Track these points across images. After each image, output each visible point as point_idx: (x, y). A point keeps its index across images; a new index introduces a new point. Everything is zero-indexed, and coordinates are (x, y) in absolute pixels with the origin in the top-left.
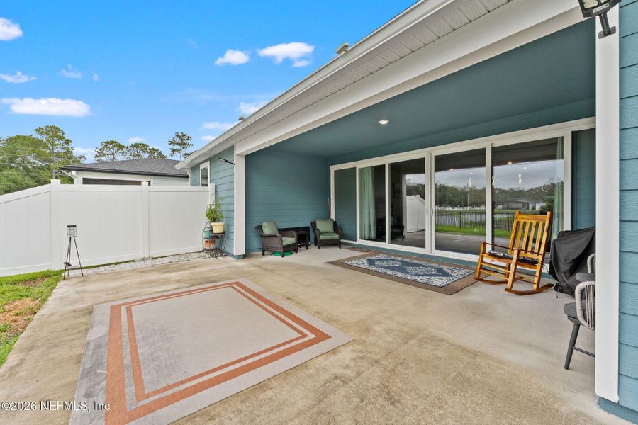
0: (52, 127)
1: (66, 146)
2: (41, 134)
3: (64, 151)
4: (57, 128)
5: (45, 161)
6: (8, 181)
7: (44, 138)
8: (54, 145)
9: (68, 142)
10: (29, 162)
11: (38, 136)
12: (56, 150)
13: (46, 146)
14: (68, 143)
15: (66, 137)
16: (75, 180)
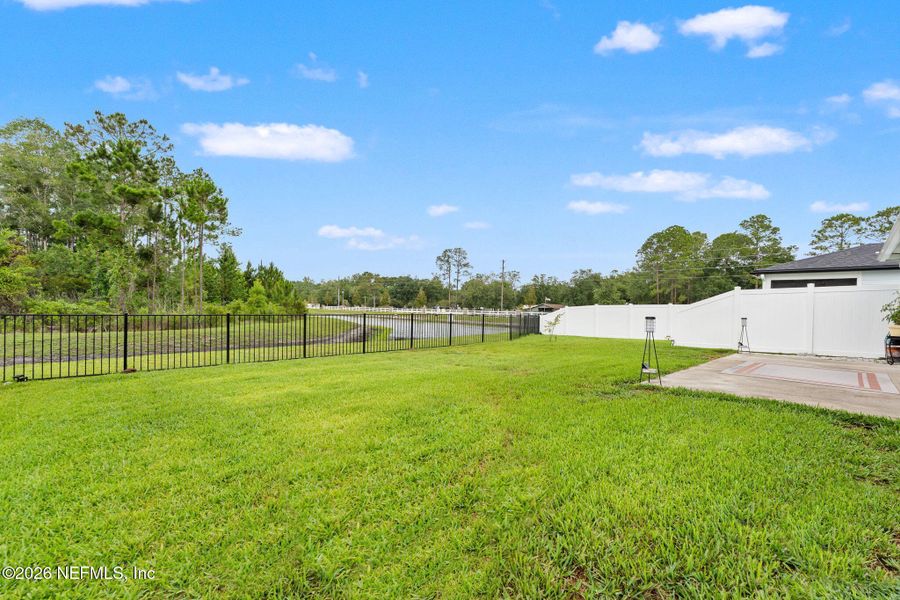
0: (758, 217)
1: (773, 236)
2: (747, 228)
3: (770, 243)
4: (764, 217)
5: (749, 258)
6: (714, 286)
7: (748, 233)
8: (759, 239)
9: (775, 230)
10: (732, 263)
11: (743, 232)
12: (761, 244)
13: (749, 242)
14: (775, 233)
15: (773, 225)
16: (764, 283)
